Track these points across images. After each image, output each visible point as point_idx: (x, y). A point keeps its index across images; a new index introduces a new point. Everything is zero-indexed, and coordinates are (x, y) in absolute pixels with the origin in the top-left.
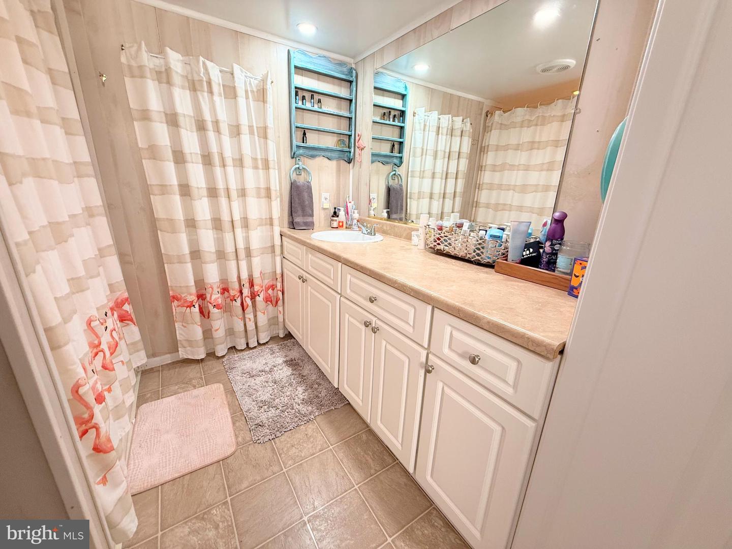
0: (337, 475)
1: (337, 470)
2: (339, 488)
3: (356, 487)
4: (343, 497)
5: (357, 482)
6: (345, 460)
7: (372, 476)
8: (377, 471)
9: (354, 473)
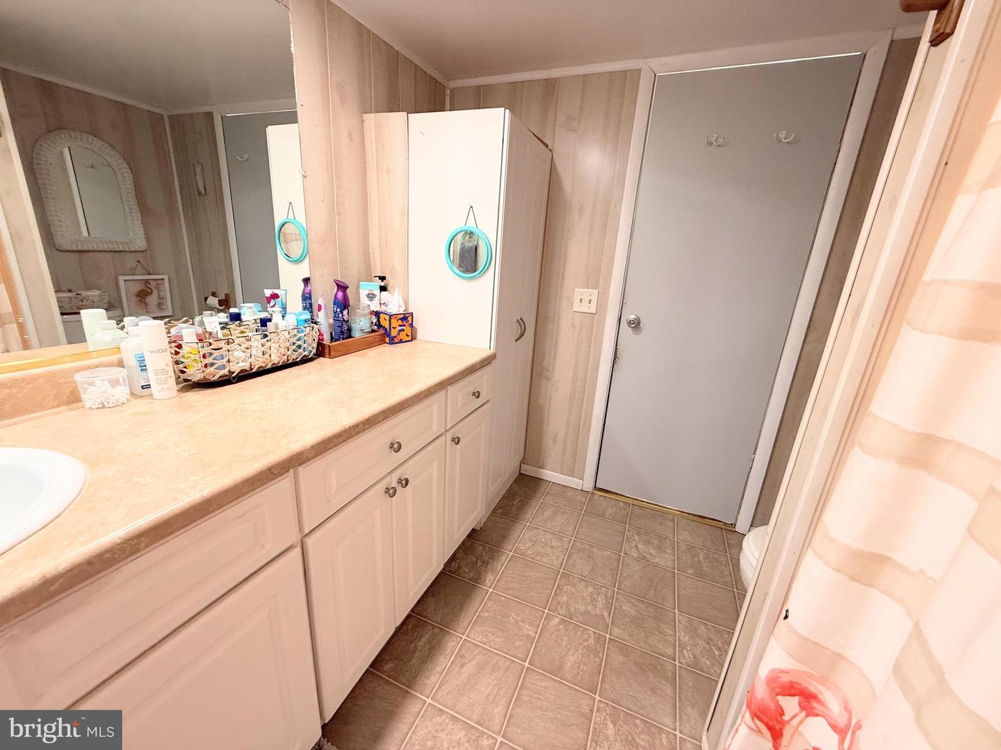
0: (463, 665)
1: (457, 669)
2: (475, 653)
3: (464, 637)
4: (483, 643)
5: (458, 639)
6: (439, 669)
7: (442, 629)
8: (434, 627)
9: (449, 648)
